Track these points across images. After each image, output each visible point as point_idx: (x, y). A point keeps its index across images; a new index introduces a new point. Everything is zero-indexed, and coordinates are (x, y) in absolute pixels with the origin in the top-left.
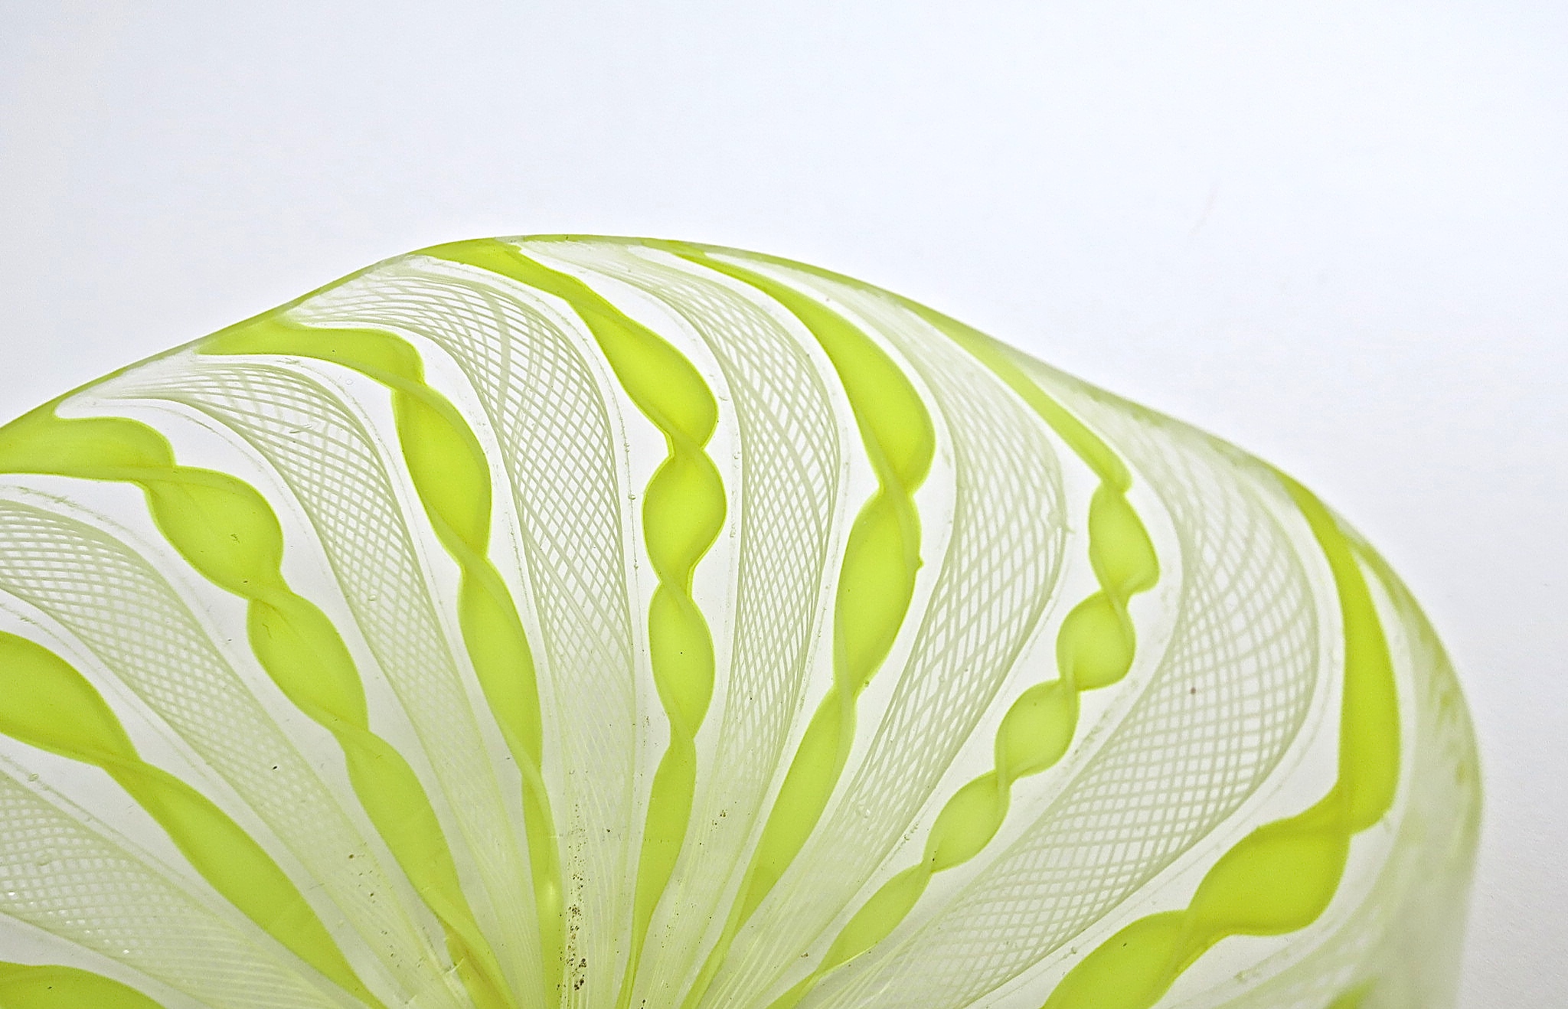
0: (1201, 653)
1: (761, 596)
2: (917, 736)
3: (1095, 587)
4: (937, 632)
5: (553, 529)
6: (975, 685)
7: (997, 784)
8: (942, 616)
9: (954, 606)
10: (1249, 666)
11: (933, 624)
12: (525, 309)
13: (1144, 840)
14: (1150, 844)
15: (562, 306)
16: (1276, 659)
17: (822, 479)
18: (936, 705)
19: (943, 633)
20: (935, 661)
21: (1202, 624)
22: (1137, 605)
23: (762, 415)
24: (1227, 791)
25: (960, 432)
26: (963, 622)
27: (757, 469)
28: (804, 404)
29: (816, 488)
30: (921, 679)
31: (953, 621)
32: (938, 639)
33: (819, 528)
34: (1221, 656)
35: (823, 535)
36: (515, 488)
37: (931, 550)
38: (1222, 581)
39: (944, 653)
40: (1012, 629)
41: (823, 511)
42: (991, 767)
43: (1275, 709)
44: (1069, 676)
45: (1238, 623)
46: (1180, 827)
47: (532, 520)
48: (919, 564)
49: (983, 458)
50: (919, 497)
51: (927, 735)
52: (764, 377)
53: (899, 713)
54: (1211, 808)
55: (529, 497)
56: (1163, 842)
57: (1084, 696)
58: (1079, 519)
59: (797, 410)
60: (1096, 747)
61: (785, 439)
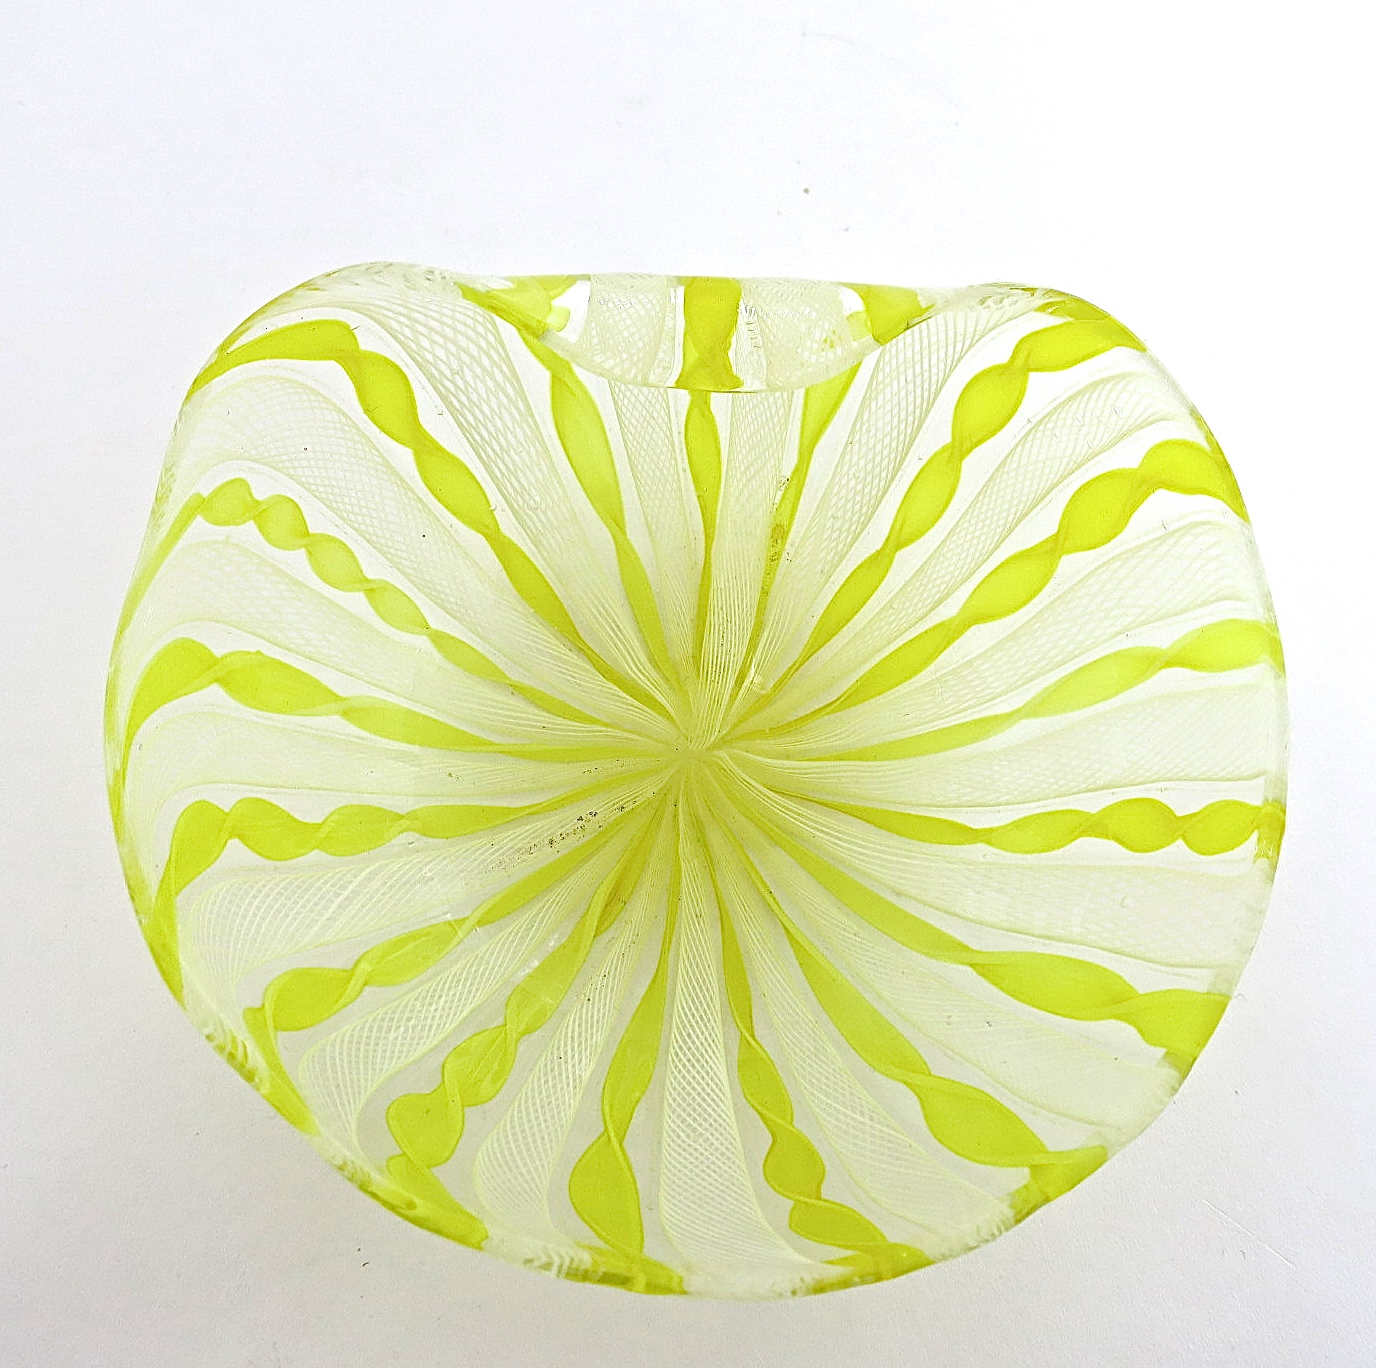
3: (252, 523)
13: (379, 479)
14: (381, 475)
22: (260, 494)
24: (347, 428)
44: (300, 542)
46: (369, 456)
54: (357, 438)
56: (379, 467)
57: (311, 530)
58: (220, 532)
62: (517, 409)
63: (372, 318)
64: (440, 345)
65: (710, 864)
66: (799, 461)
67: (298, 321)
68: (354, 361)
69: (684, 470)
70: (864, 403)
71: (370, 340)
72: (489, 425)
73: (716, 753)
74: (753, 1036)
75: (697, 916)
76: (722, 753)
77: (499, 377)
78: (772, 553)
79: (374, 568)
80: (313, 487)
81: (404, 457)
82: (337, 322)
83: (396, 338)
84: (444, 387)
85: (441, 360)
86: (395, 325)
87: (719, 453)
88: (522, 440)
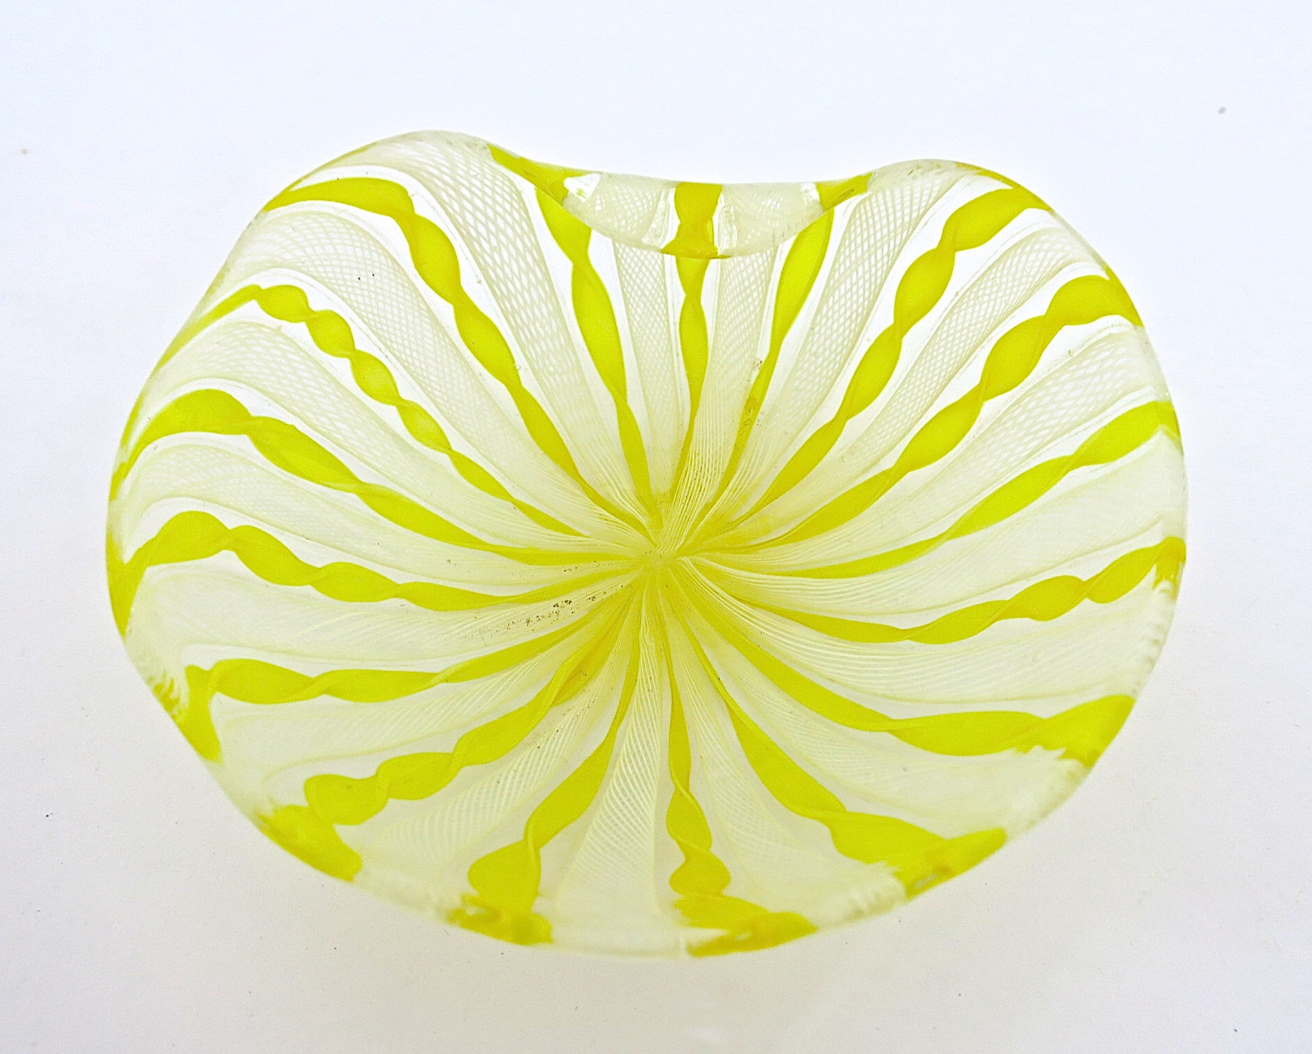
0: (334, 273)
3: (304, 325)
6: (346, 403)
7: (404, 407)
9: (305, 407)
13: (421, 320)
14: (424, 318)
16: (337, 236)
18: (355, 427)
20: (334, 425)
21: (320, 269)
24: (398, 274)
25: (221, 372)
26: (313, 403)
30: (341, 435)
32: (338, 426)
39: (330, 419)
42: (395, 409)
43: (361, 242)
44: (346, 353)
45: (319, 250)
46: (415, 301)
48: (294, 427)
49: (231, 364)
54: (406, 284)
56: (422, 312)
57: (357, 347)
58: (271, 322)
60: (379, 344)
62: (544, 288)
63: (424, 185)
64: (481, 223)
65: (665, 650)
66: (771, 350)
67: (363, 175)
68: (411, 224)
69: (678, 355)
70: (824, 299)
71: (425, 207)
72: (519, 297)
73: (681, 558)
74: (687, 791)
75: (649, 690)
76: (685, 559)
77: (530, 259)
78: (746, 419)
79: (408, 391)
80: (364, 314)
81: (445, 311)
82: (397, 185)
83: (444, 208)
84: (484, 260)
85: (483, 237)
86: (444, 196)
87: (706, 340)
88: (546, 315)
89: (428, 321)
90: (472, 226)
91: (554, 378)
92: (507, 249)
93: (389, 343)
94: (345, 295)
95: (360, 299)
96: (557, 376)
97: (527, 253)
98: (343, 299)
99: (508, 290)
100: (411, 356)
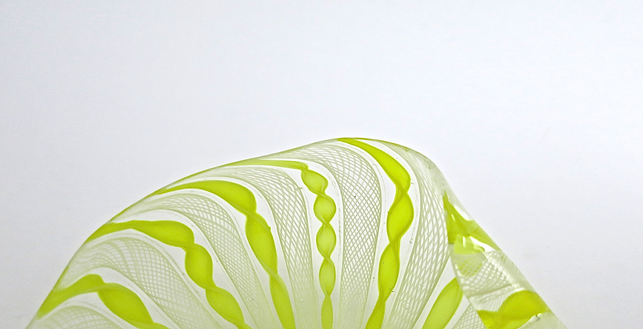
0: (349, 187)
1: (234, 268)
2: (299, 266)
3: (315, 196)
4: (285, 238)
5: (165, 297)
6: (304, 242)
7: (327, 261)
8: (283, 233)
9: (285, 228)
10: (361, 181)
11: (283, 237)
12: (121, 239)
13: (369, 237)
14: (371, 237)
15: (132, 231)
16: (365, 175)
17: (230, 226)
18: (298, 254)
19: (287, 237)
20: (290, 245)
21: (344, 181)
22: (328, 192)
23: (203, 221)
24: (377, 211)
25: (257, 185)
26: (290, 230)
27: (211, 236)
28: (213, 210)
29: (230, 229)
30: (289, 252)
31: (287, 232)
32: (291, 247)
33: (237, 238)
34: (354, 185)
35: (240, 240)
36: (148, 294)
37: (271, 223)
38: (341, 168)
39: (291, 241)
40: (303, 221)
41: (235, 233)
42: (323, 258)
43: (373, 185)
44: (324, 221)
45: (351, 174)
46: (374, 227)
47: (158, 300)
48: (270, 228)
49: (267, 187)
50: (258, 211)
51: (301, 263)
52: (197, 210)
53: (291, 265)
54: (377, 217)
55: (153, 294)
56: (373, 234)
57: (331, 223)
58: (301, 184)
59: (212, 213)
60: (342, 230)
61: (213, 223)
62: (434, 275)
68: (402, 193)
71: (413, 192)
72: (419, 270)
77: (439, 259)
80: (347, 214)
81: (384, 241)
82: (409, 176)
83: (421, 203)
84: (420, 239)
85: (428, 229)
86: (425, 198)
88: (423, 288)
89: (372, 240)
90: (427, 221)
91: (404, 310)
92: (434, 246)
93: (347, 233)
94: (346, 200)
95: (351, 207)
96: (406, 311)
97: (441, 254)
98: (343, 200)
99: (418, 262)
100: (351, 248)
